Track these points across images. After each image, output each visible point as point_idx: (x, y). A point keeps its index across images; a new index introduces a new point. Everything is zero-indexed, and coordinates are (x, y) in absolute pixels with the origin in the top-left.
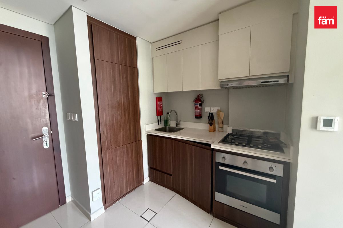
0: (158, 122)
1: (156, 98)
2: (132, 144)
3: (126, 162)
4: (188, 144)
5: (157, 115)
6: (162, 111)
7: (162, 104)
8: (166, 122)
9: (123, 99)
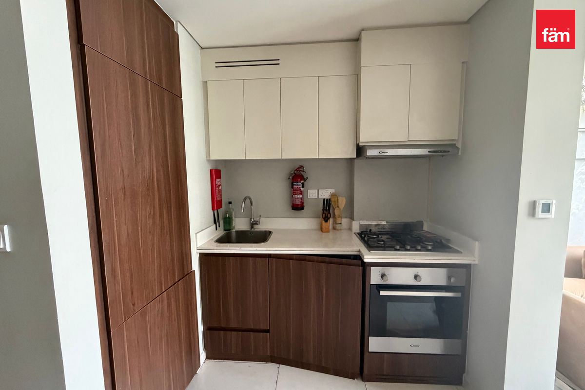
0: (215, 222)
1: (211, 171)
2: (178, 285)
3: (167, 336)
4: (310, 261)
5: (213, 209)
6: (221, 200)
7: (220, 185)
8: (228, 221)
9: (157, 172)
